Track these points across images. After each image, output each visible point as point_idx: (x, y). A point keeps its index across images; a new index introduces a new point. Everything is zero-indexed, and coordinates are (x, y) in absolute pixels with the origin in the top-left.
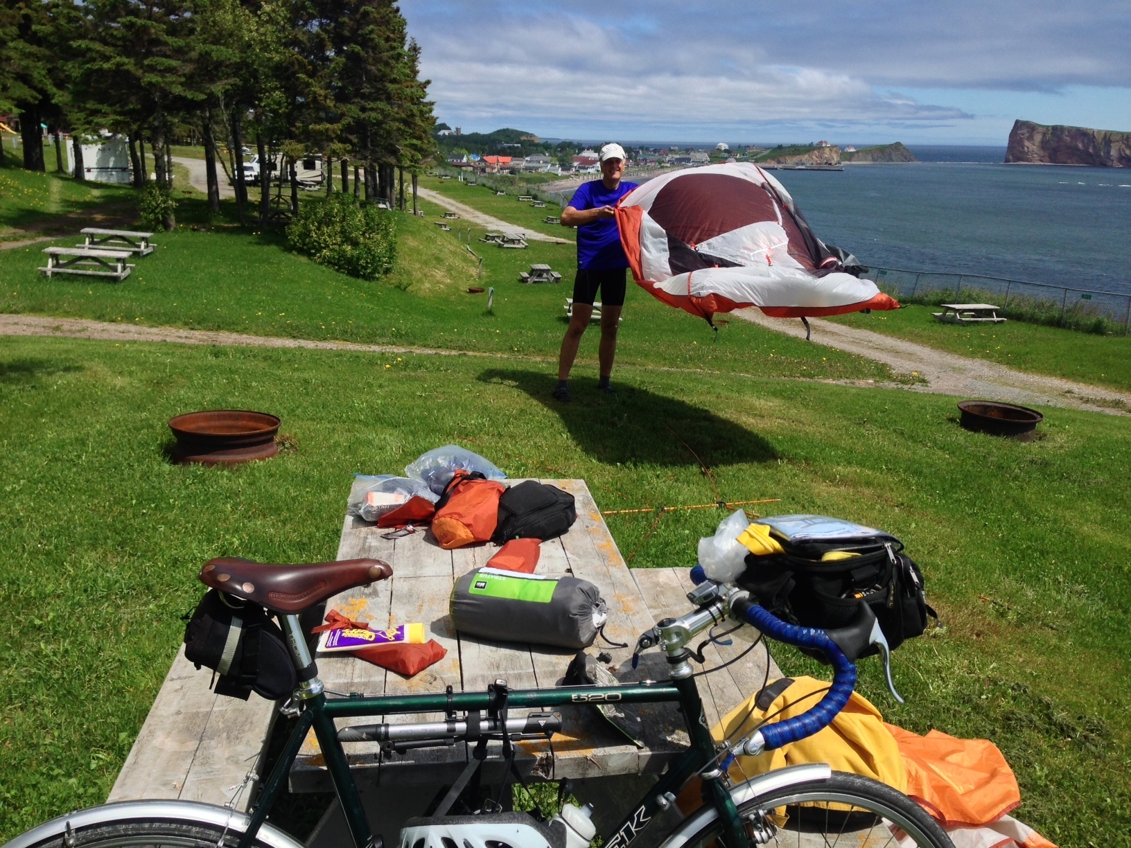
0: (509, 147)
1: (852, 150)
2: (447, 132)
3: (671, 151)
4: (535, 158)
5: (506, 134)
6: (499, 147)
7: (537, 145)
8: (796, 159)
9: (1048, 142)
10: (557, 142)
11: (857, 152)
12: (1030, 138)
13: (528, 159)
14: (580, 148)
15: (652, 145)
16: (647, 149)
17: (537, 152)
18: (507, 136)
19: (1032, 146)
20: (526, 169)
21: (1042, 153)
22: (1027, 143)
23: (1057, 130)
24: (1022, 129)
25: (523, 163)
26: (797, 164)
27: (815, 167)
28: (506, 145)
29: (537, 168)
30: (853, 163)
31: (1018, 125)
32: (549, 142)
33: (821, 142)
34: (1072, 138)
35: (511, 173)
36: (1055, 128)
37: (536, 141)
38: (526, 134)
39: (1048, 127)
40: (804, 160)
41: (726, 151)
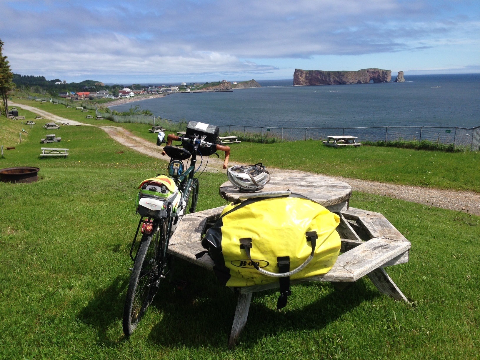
0: (90, 88)
1: (236, 83)
2: (59, 83)
3: (163, 87)
4: (101, 92)
5: (88, 82)
6: (85, 88)
7: (102, 87)
8: (214, 88)
9: (308, 77)
10: (112, 85)
11: (238, 84)
12: (301, 76)
13: (98, 93)
14: (123, 87)
15: (154, 85)
16: (152, 86)
17: (103, 90)
18: (89, 83)
19: (302, 79)
20: (97, 97)
21: (306, 81)
22: (300, 78)
23: (311, 72)
24: (298, 72)
25: (95, 95)
26: (215, 90)
27: (222, 90)
28: (88, 87)
29: (103, 96)
30: (237, 88)
31: (297, 71)
32: (108, 85)
33: (223, 81)
34: (316, 75)
35: (90, 99)
36: (310, 71)
37: (102, 85)
38: (97, 82)
39: (307, 71)
40: (217, 88)
41: (185, 86)
